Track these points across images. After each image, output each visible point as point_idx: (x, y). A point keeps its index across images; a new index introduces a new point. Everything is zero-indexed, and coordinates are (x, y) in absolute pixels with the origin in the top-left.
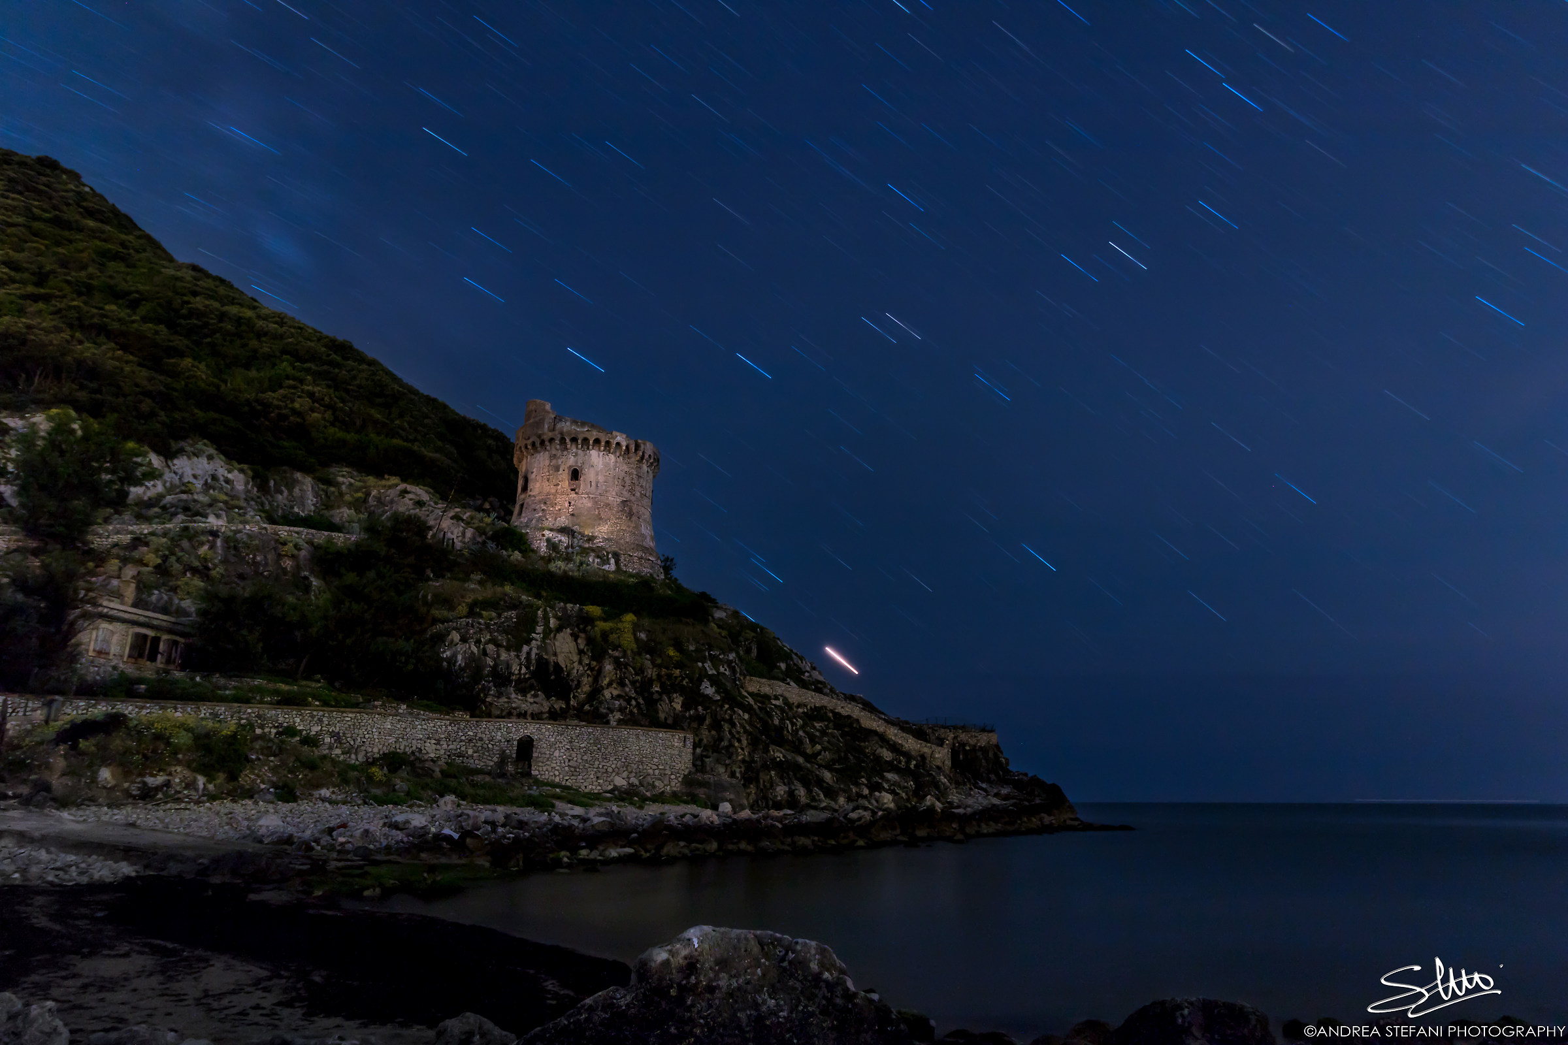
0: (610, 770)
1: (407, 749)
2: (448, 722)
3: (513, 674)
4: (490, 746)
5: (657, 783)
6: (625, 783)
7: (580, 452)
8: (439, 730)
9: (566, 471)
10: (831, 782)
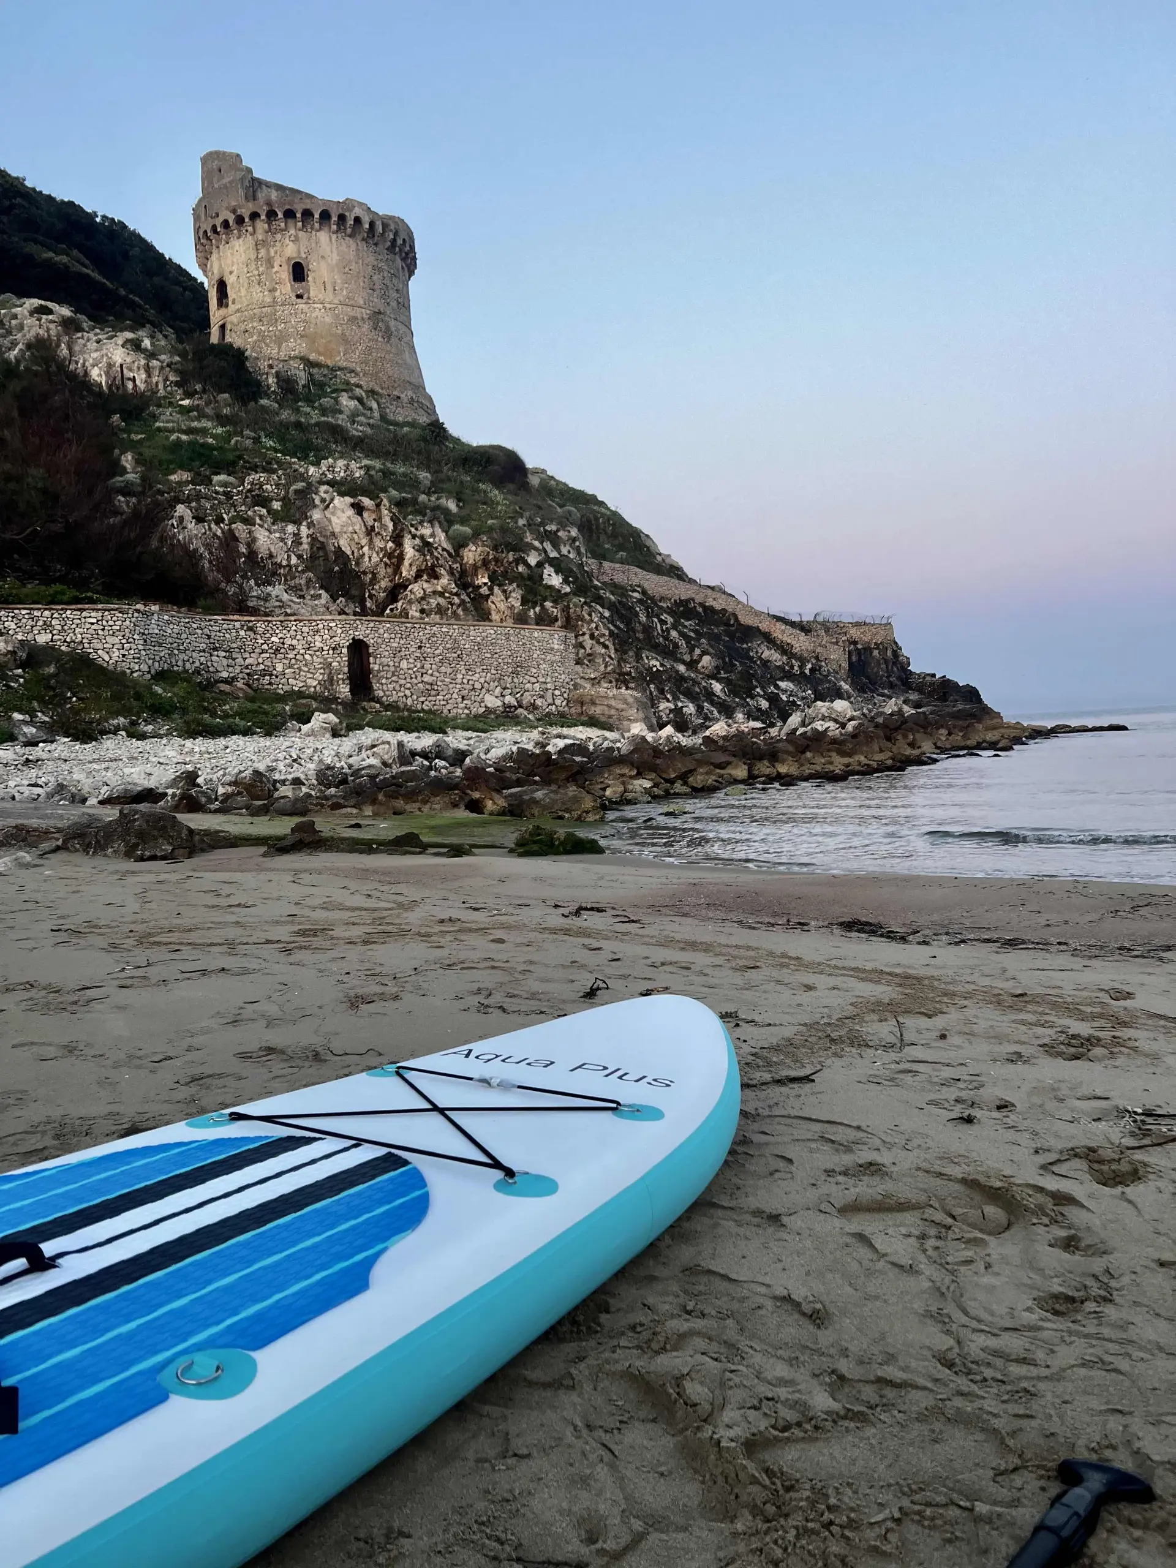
0: (478, 686)
1: (188, 665)
2: (238, 625)
3: (280, 566)
4: (307, 657)
5: (539, 702)
6: (499, 703)
7: (301, 233)
8: (227, 636)
9: (285, 267)
10: (722, 695)
